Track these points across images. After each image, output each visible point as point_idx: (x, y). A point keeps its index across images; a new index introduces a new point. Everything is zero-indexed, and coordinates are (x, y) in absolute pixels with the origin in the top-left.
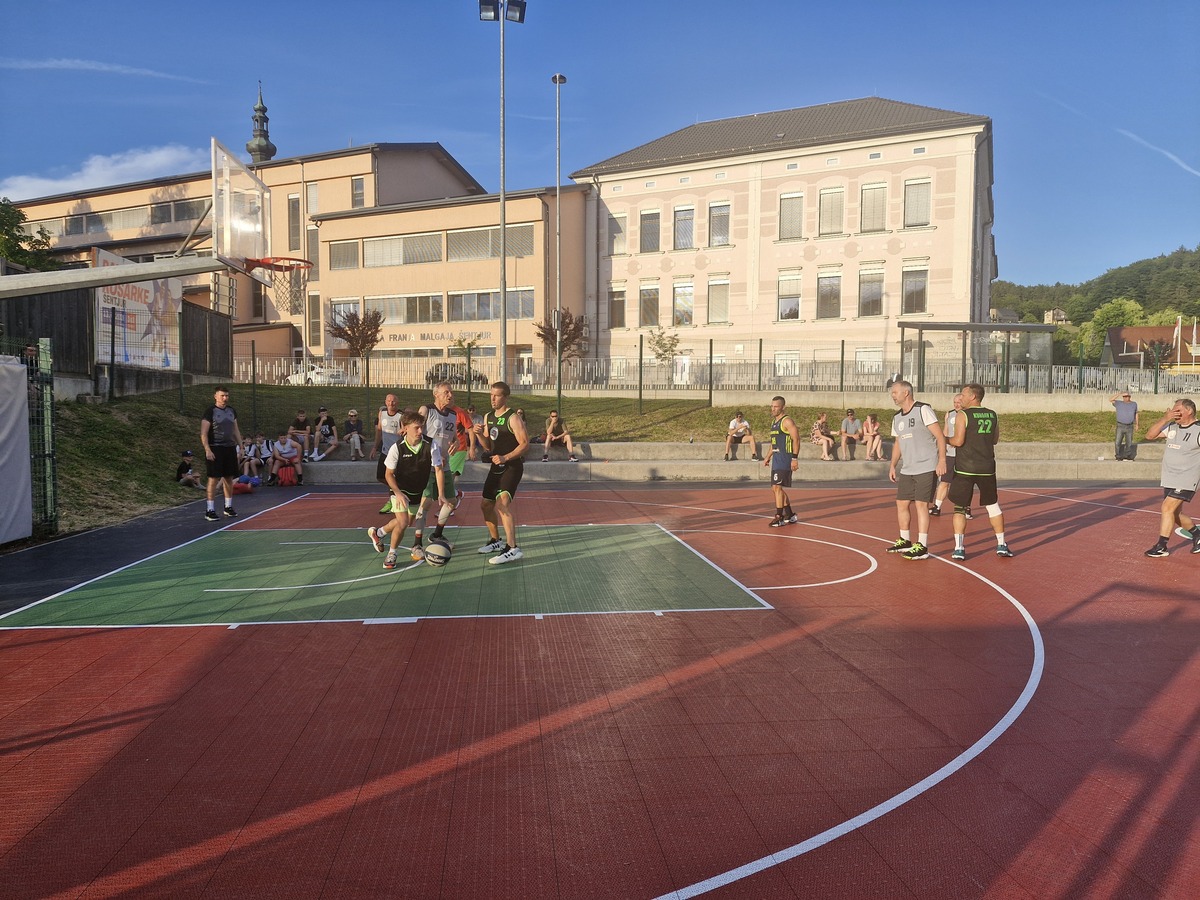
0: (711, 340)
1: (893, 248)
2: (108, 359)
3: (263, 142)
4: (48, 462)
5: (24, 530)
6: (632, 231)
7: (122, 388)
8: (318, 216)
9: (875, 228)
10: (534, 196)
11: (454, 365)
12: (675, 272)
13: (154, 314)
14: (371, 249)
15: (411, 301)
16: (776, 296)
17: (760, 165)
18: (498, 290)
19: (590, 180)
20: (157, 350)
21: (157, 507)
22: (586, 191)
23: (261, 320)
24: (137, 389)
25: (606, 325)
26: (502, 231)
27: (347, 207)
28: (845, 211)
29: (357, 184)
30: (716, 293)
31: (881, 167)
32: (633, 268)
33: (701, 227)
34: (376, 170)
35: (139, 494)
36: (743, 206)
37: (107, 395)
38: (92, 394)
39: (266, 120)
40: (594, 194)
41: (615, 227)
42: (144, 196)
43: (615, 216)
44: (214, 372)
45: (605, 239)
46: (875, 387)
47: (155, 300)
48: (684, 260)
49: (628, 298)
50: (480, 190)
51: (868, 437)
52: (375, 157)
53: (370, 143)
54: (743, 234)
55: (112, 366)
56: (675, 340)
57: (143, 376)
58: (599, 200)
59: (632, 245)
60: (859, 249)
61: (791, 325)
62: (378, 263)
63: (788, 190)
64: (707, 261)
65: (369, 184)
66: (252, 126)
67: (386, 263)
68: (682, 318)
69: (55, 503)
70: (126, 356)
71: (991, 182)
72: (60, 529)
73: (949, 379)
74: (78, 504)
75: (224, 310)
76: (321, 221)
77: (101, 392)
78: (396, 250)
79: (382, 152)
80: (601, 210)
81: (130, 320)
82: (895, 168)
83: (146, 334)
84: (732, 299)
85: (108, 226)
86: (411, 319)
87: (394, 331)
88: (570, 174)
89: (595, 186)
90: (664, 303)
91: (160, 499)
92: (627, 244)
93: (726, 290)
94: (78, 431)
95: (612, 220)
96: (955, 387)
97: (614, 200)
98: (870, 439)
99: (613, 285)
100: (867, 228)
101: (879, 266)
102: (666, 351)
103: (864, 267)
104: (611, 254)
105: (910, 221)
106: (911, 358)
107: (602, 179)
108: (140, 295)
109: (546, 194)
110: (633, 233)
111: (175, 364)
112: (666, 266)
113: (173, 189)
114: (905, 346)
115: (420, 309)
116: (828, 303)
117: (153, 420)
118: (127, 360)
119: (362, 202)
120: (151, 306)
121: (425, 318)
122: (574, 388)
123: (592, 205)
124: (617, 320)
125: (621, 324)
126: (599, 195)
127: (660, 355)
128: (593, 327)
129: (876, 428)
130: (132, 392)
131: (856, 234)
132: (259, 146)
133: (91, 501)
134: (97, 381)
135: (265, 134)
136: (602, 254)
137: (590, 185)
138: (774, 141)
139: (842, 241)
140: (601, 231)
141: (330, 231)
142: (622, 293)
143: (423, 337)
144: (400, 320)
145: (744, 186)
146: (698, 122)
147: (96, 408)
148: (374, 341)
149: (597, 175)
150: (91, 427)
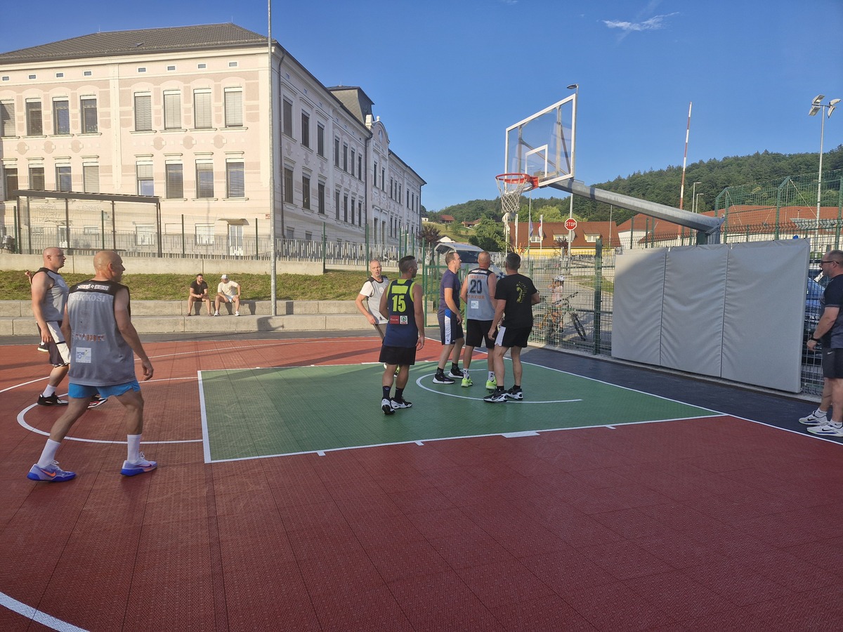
1: (218, 142)
6: (20, 117)
9: (206, 126)
12: (55, 154)
16: (134, 179)
25: (3, 198)
28: (182, 111)
30: (89, 172)
31: (207, 76)
32: (21, 149)
33: (75, 116)
43: (4, 102)
48: (63, 144)
49: (19, 174)
54: (108, 124)
59: (20, 129)
60: (194, 142)
63: (140, 88)
64: (81, 146)
82: (217, 77)
84: (102, 179)
90: (49, 178)
92: (16, 128)
93: (97, 171)
97: (3, 88)
99: (5, 163)
100: (199, 125)
101: (209, 157)
103: (198, 157)
105: (230, 122)
110: (20, 120)
112: (49, 148)
116: (175, 185)
131: (192, 130)
139: (183, 135)
142: (15, 171)
145: (105, 84)
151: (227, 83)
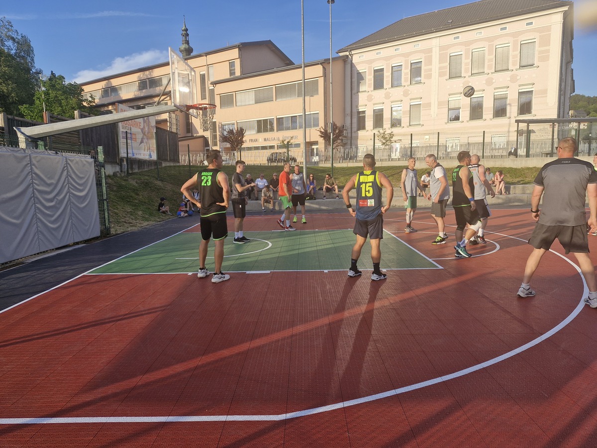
0: (412, 134)
1: (513, 79)
2: (125, 155)
3: (187, 46)
4: (105, 203)
5: (97, 233)
6: (369, 79)
7: (132, 169)
8: (214, 82)
9: (503, 69)
10: (318, 64)
11: (280, 153)
12: (392, 99)
13: (144, 134)
14: (239, 97)
15: (259, 122)
16: (447, 109)
17: (438, 39)
18: (302, 114)
19: (347, 53)
20: (146, 150)
21: (151, 223)
22: (345, 60)
23: (190, 135)
24: (139, 169)
25: (356, 129)
26: (303, 84)
27: (228, 76)
28: (486, 61)
29: (232, 65)
30: (414, 108)
31: (507, 35)
32: (370, 99)
33: (406, 74)
34: (240, 57)
35: (143, 217)
36: (429, 61)
37: (126, 172)
38: (120, 171)
39: (187, 35)
40: (349, 61)
41: (360, 77)
42: (135, 77)
43: (360, 71)
44: (171, 160)
45: (355, 84)
46: (502, 156)
47: (144, 127)
48: (397, 92)
49: (367, 114)
50: (291, 63)
51: (497, 183)
52: (240, 50)
53: (237, 43)
54: (429, 77)
55: (127, 158)
56: (391, 135)
57: (141, 163)
58: (352, 65)
59: (369, 87)
60: (494, 81)
61: (455, 124)
62: (243, 104)
63: (454, 51)
64: (410, 92)
65: (238, 63)
66: (182, 38)
67: (247, 103)
68: (396, 123)
69: (109, 222)
70: (133, 154)
71: (572, 38)
72: (112, 233)
73: (544, 150)
74: (118, 221)
75: (174, 130)
76: (216, 84)
77: (123, 171)
78: (251, 97)
79: (243, 47)
80: (353, 69)
81: (134, 137)
82: (515, 35)
83: (141, 143)
84: (423, 112)
85: (120, 92)
86: (259, 131)
87: (251, 137)
88: (336, 51)
89: (350, 56)
90: (386, 116)
91: (152, 219)
92: (367, 86)
93: (420, 107)
94: (115, 189)
95: (359, 74)
96: (547, 154)
97: (359, 63)
98: (498, 184)
99: (359, 108)
100: (498, 69)
101: (505, 89)
102: (387, 141)
103: (497, 91)
104: (358, 92)
105: (523, 64)
106: (523, 139)
107: (353, 52)
108: (137, 125)
109: (325, 63)
110: (370, 80)
111: (154, 157)
112: (387, 96)
113: (147, 73)
114: (519, 133)
115: (264, 126)
116: (476, 112)
117: (147, 183)
118: (133, 155)
119: (234, 73)
120: (142, 130)
121: (266, 130)
122: (340, 162)
123: (348, 67)
124: (361, 126)
125: (364, 128)
126: (352, 61)
127: (384, 143)
128: (349, 131)
129: (502, 177)
130: (136, 171)
131: (492, 73)
132: (185, 48)
133: (123, 220)
134: (121, 166)
135: (187, 42)
136: (353, 92)
137: (347, 56)
138: (446, 25)
139: (485, 77)
140: (353, 80)
141: (220, 89)
142: (364, 112)
143: (265, 140)
144: (254, 132)
145: (430, 50)
146: (404, 18)
147: (121, 178)
148: (242, 142)
149: (351, 51)
150: (120, 187)
151: (524, 38)
